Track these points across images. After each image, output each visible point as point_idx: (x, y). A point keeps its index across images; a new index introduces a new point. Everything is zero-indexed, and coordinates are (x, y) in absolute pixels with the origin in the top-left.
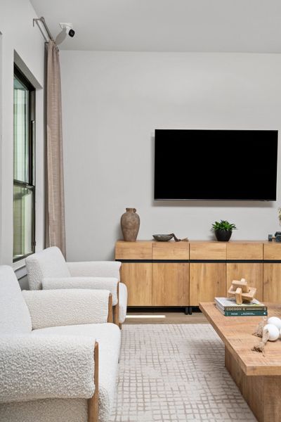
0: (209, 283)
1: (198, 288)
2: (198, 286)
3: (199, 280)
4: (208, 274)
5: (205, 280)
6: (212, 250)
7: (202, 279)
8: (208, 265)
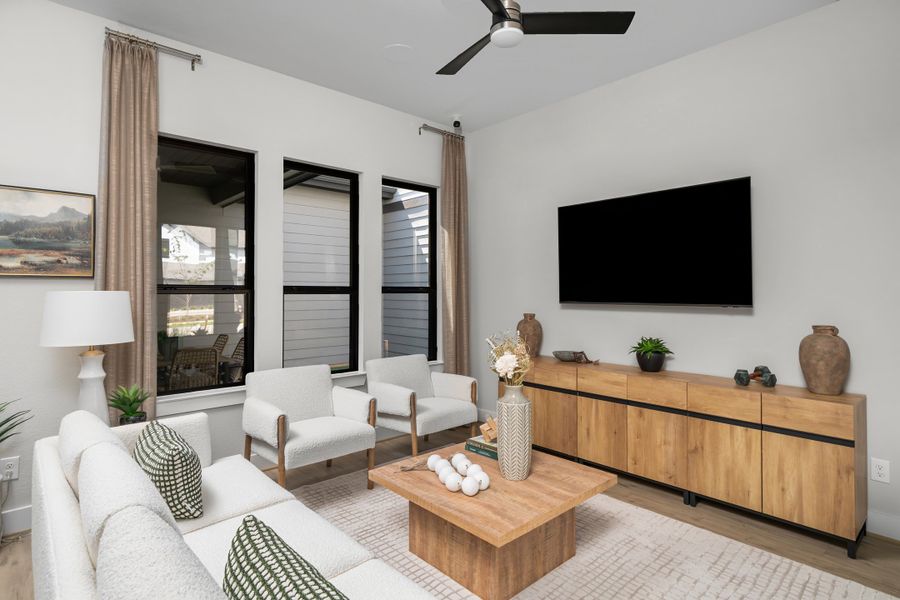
0: (602, 431)
1: (588, 433)
2: (588, 430)
3: (589, 424)
4: (602, 417)
5: (597, 425)
6: (607, 382)
7: (593, 422)
8: (602, 403)
